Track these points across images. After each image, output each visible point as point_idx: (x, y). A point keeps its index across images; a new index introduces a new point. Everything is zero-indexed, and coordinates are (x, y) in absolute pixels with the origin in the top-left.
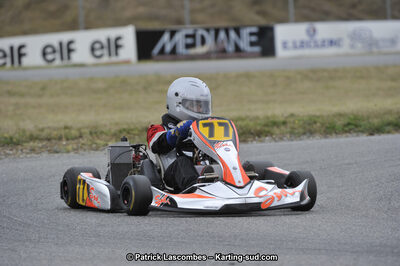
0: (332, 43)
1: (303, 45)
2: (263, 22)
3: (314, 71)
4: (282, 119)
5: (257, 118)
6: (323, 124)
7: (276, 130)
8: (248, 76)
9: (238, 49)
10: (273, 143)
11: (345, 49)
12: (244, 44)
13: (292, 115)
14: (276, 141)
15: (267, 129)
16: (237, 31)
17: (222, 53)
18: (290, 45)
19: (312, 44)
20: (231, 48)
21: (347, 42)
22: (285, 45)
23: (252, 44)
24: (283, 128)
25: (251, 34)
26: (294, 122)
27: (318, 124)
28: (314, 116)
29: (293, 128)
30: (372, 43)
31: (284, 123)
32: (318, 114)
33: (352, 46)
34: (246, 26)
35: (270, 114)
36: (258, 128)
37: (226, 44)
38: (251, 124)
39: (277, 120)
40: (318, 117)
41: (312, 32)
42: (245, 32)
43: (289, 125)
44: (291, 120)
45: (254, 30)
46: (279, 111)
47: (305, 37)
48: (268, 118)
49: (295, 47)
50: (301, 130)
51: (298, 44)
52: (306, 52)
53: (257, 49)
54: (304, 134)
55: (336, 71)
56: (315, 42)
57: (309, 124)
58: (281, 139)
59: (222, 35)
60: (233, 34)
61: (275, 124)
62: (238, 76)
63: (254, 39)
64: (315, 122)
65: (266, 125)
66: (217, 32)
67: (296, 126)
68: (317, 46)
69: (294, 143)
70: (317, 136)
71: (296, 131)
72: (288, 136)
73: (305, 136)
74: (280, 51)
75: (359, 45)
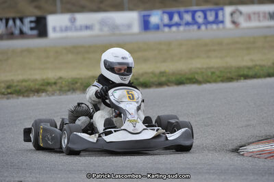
0: (87, 27)
1: (67, 29)
2: (39, 13)
3: (75, 47)
4: (53, 81)
5: (36, 80)
6: (82, 84)
7: (49, 88)
8: (29, 51)
9: (22, 32)
10: (47, 98)
11: (96, 31)
12: (26, 29)
13: (60, 78)
14: (49, 96)
15: (43, 88)
16: (21, 20)
17: (11, 36)
18: (58, 29)
19: (73, 29)
20: (17, 32)
21: (97, 27)
22: (54, 29)
23: (32, 29)
24: (54, 87)
25: (31, 22)
26: (62, 83)
27: (79, 84)
28: (76, 78)
29: (61, 87)
30: (115, 27)
31: (55, 83)
32: (78, 77)
33: (101, 30)
34: (27, 17)
35: (45, 77)
36: (37, 87)
37: (13, 29)
38: (32, 84)
39: (50, 81)
40: (79, 79)
41: (73, 21)
42: (27, 21)
43: (58, 85)
44: (60, 81)
45: (33, 19)
46: (51, 75)
48: (43, 80)
49: (61, 30)
50: (67, 88)
51: (63, 28)
52: (70, 34)
53: (35, 32)
54: (69, 91)
55: (90, 47)
56: (75, 27)
57: (73, 84)
58: (53, 94)
59: (11, 22)
60: (18, 22)
61: (49, 84)
62: (22, 51)
63: (33, 25)
64: (76, 83)
65: (42, 85)
66: (7, 20)
67: (63, 85)
68: (76, 30)
69: (62, 97)
70: (78, 92)
71: (63, 89)
72: (58, 92)
73: (69, 93)
74: (51, 34)
75: (106, 29)
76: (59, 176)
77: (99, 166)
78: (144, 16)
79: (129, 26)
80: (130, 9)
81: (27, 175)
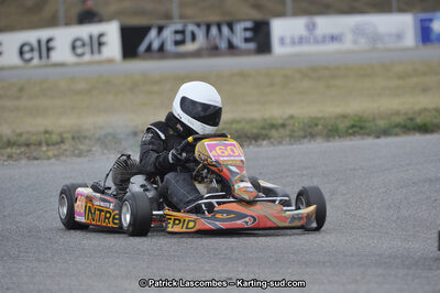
0: (333, 38)
1: (301, 41)
2: (258, 16)
3: (314, 69)
4: (280, 122)
5: (254, 120)
6: (325, 126)
7: (274, 133)
9: (231, 46)
10: (271, 148)
11: (347, 45)
12: (238, 41)
13: (292, 117)
14: (274, 145)
15: (264, 132)
16: (230, 26)
17: (214, 51)
18: (288, 40)
19: (312, 40)
20: (223, 45)
21: (349, 37)
22: (282, 41)
23: (247, 40)
24: (281, 130)
25: (246, 29)
26: (294, 124)
27: (320, 127)
28: (316, 118)
29: (293, 131)
31: (283, 126)
32: (320, 115)
33: (355, 42)
34: (239, 21)
35: (267, 115)
36: (255, 131)
37: (217, 41)
38: (247, 127)
39: (274, 122)
40: (320, 119)
41: (312, 27)
42: (239, 27)
43: (288, 128)
44: (291, 122)
45: (249, 24)
46: (277, 112)
47: (304, 32)
48: (265, 120)
49: (293, 43)
50: (302, 133)
51: (296, 40)
52: (305, 48)
53: (252, 46)
54: (305, 137)
55: (338, 68)
56: (315, 38)
57: (310, 127)
58: (280, 143)
59: (214, 30)
60: (225, 30)
61: (273, 126)
62: (232, 75)
63: (249, 34)
64: (316, 125)
65: (263, 128)
66: (208, 27)
67: (296, 129)
68: (316, 41)
69: (295, 146)
70: (319, 140)
71: (296, 134)
72: (288, 139)
73: (306, 140)
74: (277, 48)
75: (362, 41)
76: (290, 271)
77: (352, 255)
78: (422, 21)
79: (399, 36)
80: (401, 10)
81: (240, 269)
